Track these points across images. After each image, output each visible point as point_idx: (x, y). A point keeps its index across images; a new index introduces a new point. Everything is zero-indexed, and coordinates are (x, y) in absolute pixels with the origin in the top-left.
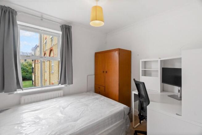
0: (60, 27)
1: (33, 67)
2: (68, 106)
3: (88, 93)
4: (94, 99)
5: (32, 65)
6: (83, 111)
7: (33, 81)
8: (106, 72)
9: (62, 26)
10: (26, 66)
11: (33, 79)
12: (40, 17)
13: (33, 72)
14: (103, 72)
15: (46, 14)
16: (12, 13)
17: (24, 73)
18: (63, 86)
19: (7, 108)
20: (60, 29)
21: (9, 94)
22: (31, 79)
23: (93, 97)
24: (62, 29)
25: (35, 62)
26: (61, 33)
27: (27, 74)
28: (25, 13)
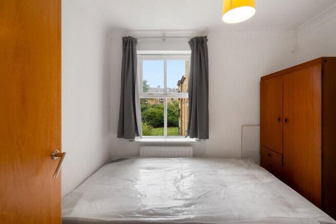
0: (188, 44)
1: (180, 108)
2: (191, 175)
3: (241, 162)
4: (247, 175)
5: (178, 106)
6: (209, 192)
7: (179, 129)
8: (286, 120)
9: (192, 40)
10: (172, 107)
11: (180, 125)
12: (161, 37)
13: (179, 116)
14: (279, 120)
15: (168, 30)
16: (132, 42)
17: (170, 117)
18: (194, 140)
19: (125, 158)
20: (188, 46)
21: (130, 141)
22: (178, 126)
23: (246, 172)
24: (191, 46)
25: (182, 101)
26: (190, 52)
27: (173, 119)
28: (144, 38)
